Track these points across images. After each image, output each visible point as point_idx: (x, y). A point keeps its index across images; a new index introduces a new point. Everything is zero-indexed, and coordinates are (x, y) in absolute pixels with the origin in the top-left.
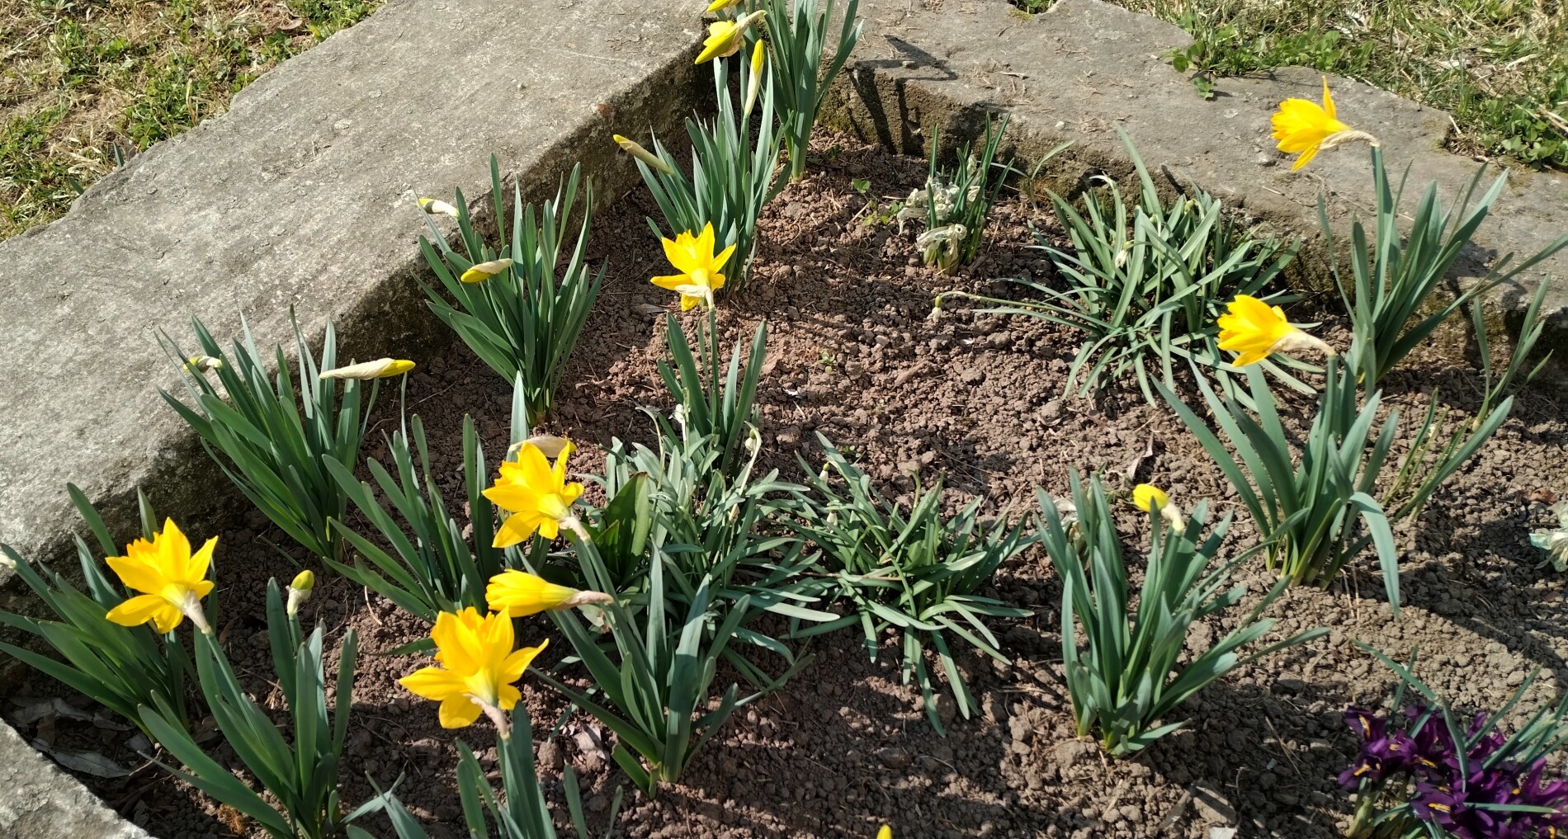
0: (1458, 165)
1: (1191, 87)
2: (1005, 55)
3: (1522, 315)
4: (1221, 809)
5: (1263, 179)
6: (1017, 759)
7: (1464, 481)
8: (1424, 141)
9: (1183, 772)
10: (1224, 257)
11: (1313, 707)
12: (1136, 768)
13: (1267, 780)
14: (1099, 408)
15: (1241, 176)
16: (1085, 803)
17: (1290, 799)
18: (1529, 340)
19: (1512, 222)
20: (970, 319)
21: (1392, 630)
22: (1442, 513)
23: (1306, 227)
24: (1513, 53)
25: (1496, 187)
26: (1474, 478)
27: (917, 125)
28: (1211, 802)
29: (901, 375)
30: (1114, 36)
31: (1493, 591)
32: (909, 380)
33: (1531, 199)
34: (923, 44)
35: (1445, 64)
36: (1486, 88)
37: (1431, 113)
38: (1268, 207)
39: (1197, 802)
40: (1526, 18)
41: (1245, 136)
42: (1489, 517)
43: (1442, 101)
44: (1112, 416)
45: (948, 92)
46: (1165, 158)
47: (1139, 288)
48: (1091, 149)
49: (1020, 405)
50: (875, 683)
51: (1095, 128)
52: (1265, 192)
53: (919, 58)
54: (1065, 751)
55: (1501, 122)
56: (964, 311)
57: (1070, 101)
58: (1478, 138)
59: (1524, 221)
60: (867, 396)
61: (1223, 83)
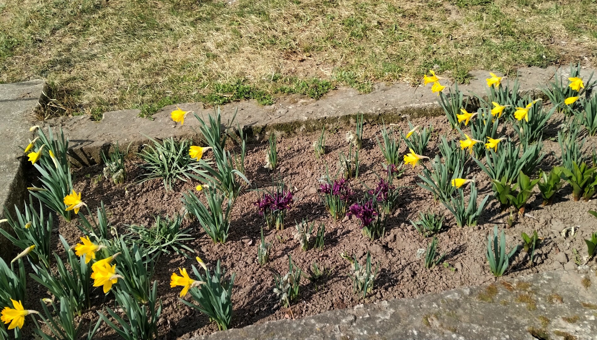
0: (209, 110)
1: (147, 120)
2: (101, 133)
3: (238, 131)
4: (247, 238)
5: (176, 130)
6: (208, 255)
7: (248, 165)
8: (200, 109)
9: (237, 239)
10: (180, 149)
11: (250, 215)
12: (229, 242)
13: (251, 230)
14: (175, 191)
15: (171, 132)
16: (225, 253)
17: (257, 231)
18: (242, 133)
19: (225, 116)
20: (135, 190)
21: (254, 195)
22: (248, 172)
23: (191, 135)
24: (204, 86)
25: (219, 111)
26: (249, 164)
27: (91, 157)
28: (245, 239)
29: (129, 209)
30: (123, 117)
31: (265, 180)
32: (132, 208)
33: (226, 111)
34: (79, 138)
35: (193, 93)
36: (204, 94)
37: (198, 103)
38: (181, 135)
39: (243, 240)
40: (202, 78)
41: (166, 124)
42: (256, 169)
43: (197, 100)
44: (179, 191)
45: (94, 145)
46: (154, 135)
47: (167, 163)
48: (137, 141)
49: (159, 199)
50: (172, 261)
51: (134, 137)
52: (179, 133)
53: (82, 142)
54: (215, 248)
55: (211, 99)
56: (133, 189)
57: (124, 134)
58: (209, 104)
59: (227, 115)
60: (125, 216)
61: (153, 116)
